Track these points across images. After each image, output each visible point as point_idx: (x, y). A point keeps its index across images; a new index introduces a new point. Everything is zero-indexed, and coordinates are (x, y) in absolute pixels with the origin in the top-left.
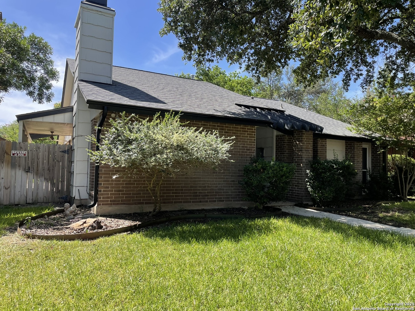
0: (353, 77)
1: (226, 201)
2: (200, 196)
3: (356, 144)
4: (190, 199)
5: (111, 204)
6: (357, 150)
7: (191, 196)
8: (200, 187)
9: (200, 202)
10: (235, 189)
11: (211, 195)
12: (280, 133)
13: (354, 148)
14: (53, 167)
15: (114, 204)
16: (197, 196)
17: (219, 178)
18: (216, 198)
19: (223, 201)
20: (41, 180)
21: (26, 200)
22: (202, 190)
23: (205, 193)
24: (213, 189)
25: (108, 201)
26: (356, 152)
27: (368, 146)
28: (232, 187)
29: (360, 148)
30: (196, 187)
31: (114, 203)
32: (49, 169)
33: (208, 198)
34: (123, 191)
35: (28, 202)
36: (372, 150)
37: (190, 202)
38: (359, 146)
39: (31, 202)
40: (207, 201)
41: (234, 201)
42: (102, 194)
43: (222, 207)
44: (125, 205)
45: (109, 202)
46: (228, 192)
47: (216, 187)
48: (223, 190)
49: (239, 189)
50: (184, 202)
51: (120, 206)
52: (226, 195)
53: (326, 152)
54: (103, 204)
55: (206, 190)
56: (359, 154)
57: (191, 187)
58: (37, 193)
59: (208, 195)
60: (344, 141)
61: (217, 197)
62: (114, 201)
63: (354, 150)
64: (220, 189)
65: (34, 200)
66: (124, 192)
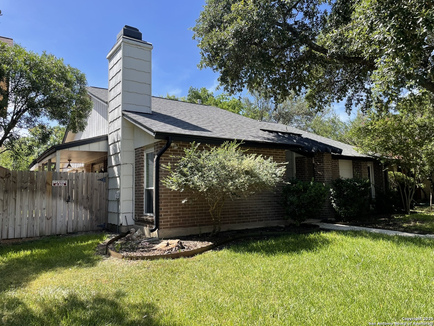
0: (354, 102)
1: (265, 220)
2: (243, 216)
3: (363, 163)
4: (236, 220)
5: (171, 228)
6: (363, 169)
7: (235, 217)
8: (243, 208)
9: (244, 222)
10: (271, 209)
11: (252, 216)
12: (300, 156)
13: (361, 167)
14: (91, 196)
15: (173, 228)
16: (240, 217)
17: (258, 199)
18: (256, 218)
19: (263, 220)
20: (80, 209)
21: (67, 230)
22: (245, 211)
23: (247, 213)
24: (253, 210)
25: (167, 225)
26: (363, 170)
27: (370, 165)
28: (269, 207)
29: (366, 167)
30: (240, 208)
31: (173, 226)
32: (88, 198)
33: (250, 219)
34: (179, 214)
35: (69, 231)
36: (374, 169)
37: (235, 223)
38: (365, 165)
39: (71, 232)
40: (249, 222)
41: (272, 220)
42: (163, 219)
43: (262, 226)
44: (182, 228)
45: (169, 226)
46: (266, 212)
47: (256, 207)
48: (262, 210)
49: (275, 209)
50: (231, 223)
51: (178, 229)
52: (265, 215)
53: (339, 171)
54: (164, 228)
55: (248, 211)
56: (365, 172)
57: (236, 208)
58: (77, 222)
59: (250, 216)
60: (351, 161)
61: (258, 217)
62: (173, 224)
63: (361, 169)
64: (260, 210)
65: (74, 229)
66: (181, 216)
